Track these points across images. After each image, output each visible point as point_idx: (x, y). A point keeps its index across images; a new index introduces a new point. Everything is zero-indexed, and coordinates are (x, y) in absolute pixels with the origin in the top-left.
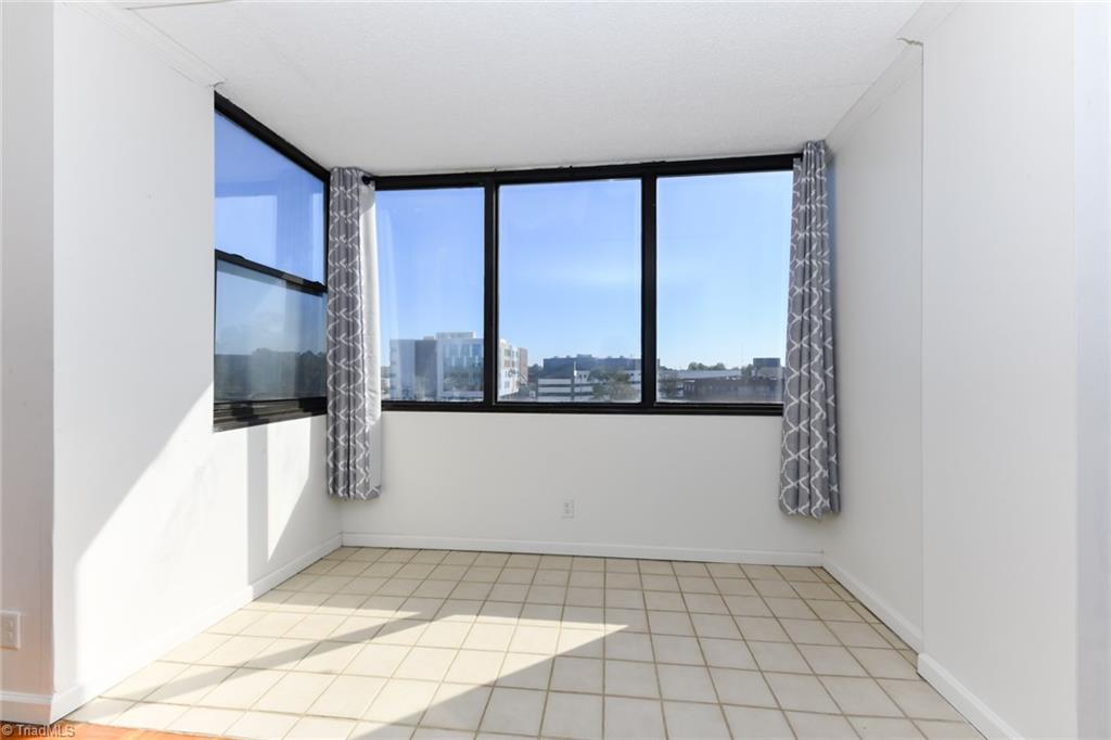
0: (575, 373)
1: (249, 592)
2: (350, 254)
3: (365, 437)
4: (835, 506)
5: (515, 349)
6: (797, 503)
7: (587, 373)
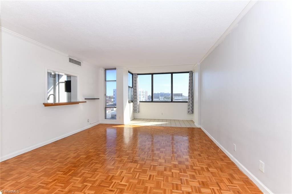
0: (160, 97)
1: (130, 120)
2: (136, 84)
3: (138, 105)
4: (193, 112)
5: (144, 91)
6: (189, 113)
7: (163, 97)
